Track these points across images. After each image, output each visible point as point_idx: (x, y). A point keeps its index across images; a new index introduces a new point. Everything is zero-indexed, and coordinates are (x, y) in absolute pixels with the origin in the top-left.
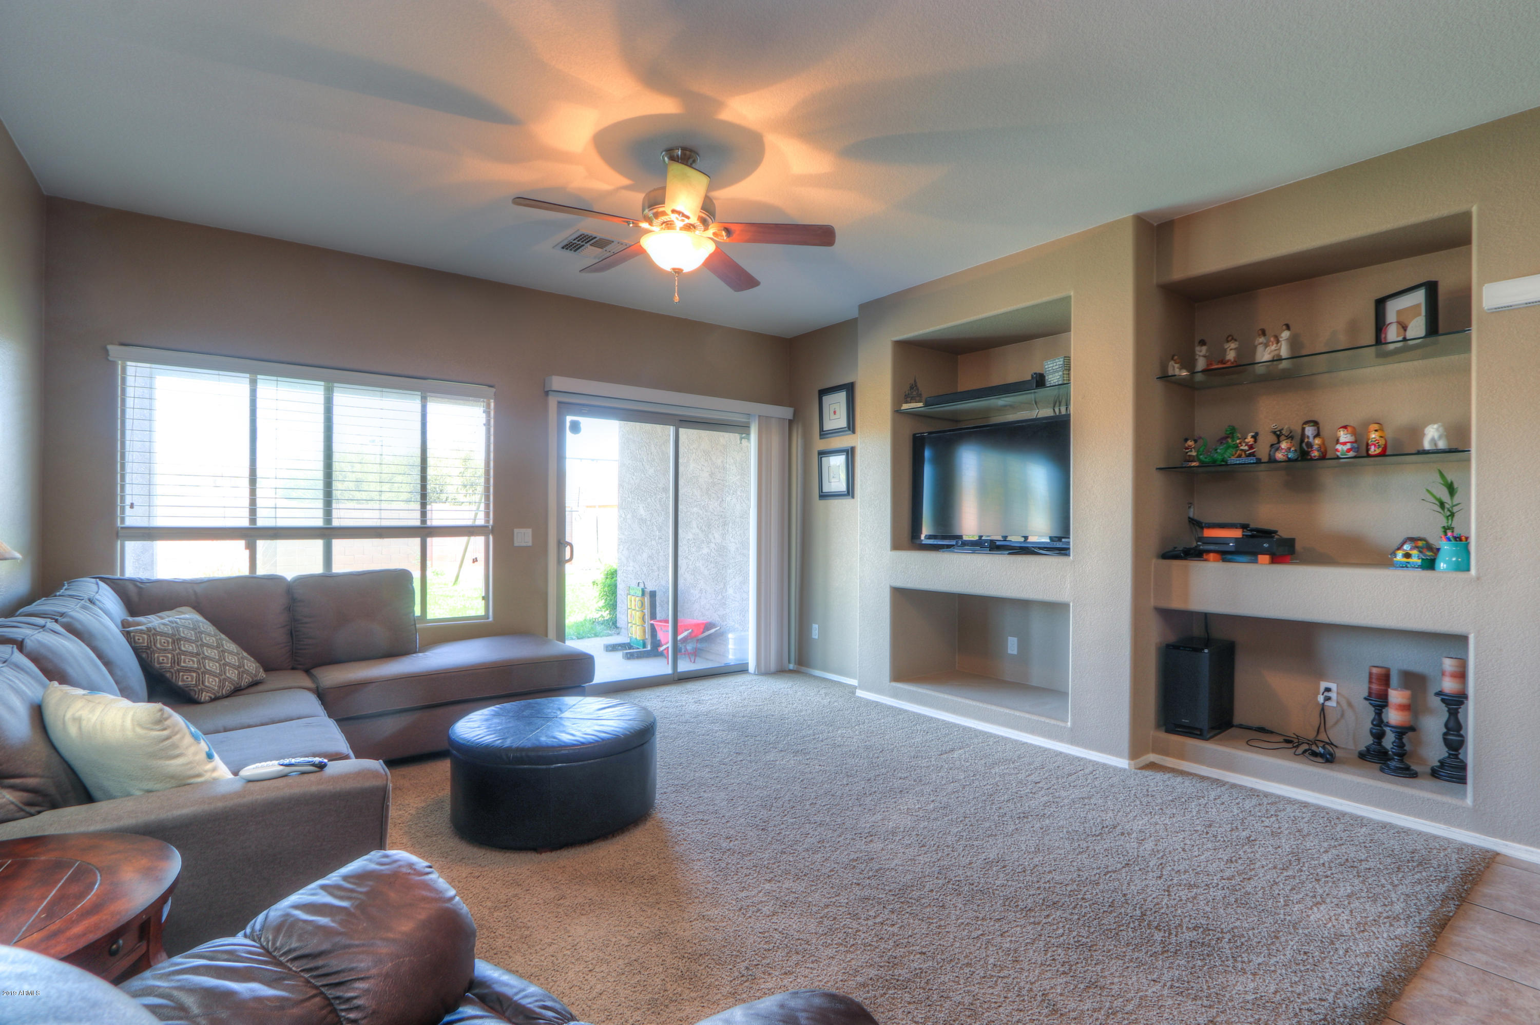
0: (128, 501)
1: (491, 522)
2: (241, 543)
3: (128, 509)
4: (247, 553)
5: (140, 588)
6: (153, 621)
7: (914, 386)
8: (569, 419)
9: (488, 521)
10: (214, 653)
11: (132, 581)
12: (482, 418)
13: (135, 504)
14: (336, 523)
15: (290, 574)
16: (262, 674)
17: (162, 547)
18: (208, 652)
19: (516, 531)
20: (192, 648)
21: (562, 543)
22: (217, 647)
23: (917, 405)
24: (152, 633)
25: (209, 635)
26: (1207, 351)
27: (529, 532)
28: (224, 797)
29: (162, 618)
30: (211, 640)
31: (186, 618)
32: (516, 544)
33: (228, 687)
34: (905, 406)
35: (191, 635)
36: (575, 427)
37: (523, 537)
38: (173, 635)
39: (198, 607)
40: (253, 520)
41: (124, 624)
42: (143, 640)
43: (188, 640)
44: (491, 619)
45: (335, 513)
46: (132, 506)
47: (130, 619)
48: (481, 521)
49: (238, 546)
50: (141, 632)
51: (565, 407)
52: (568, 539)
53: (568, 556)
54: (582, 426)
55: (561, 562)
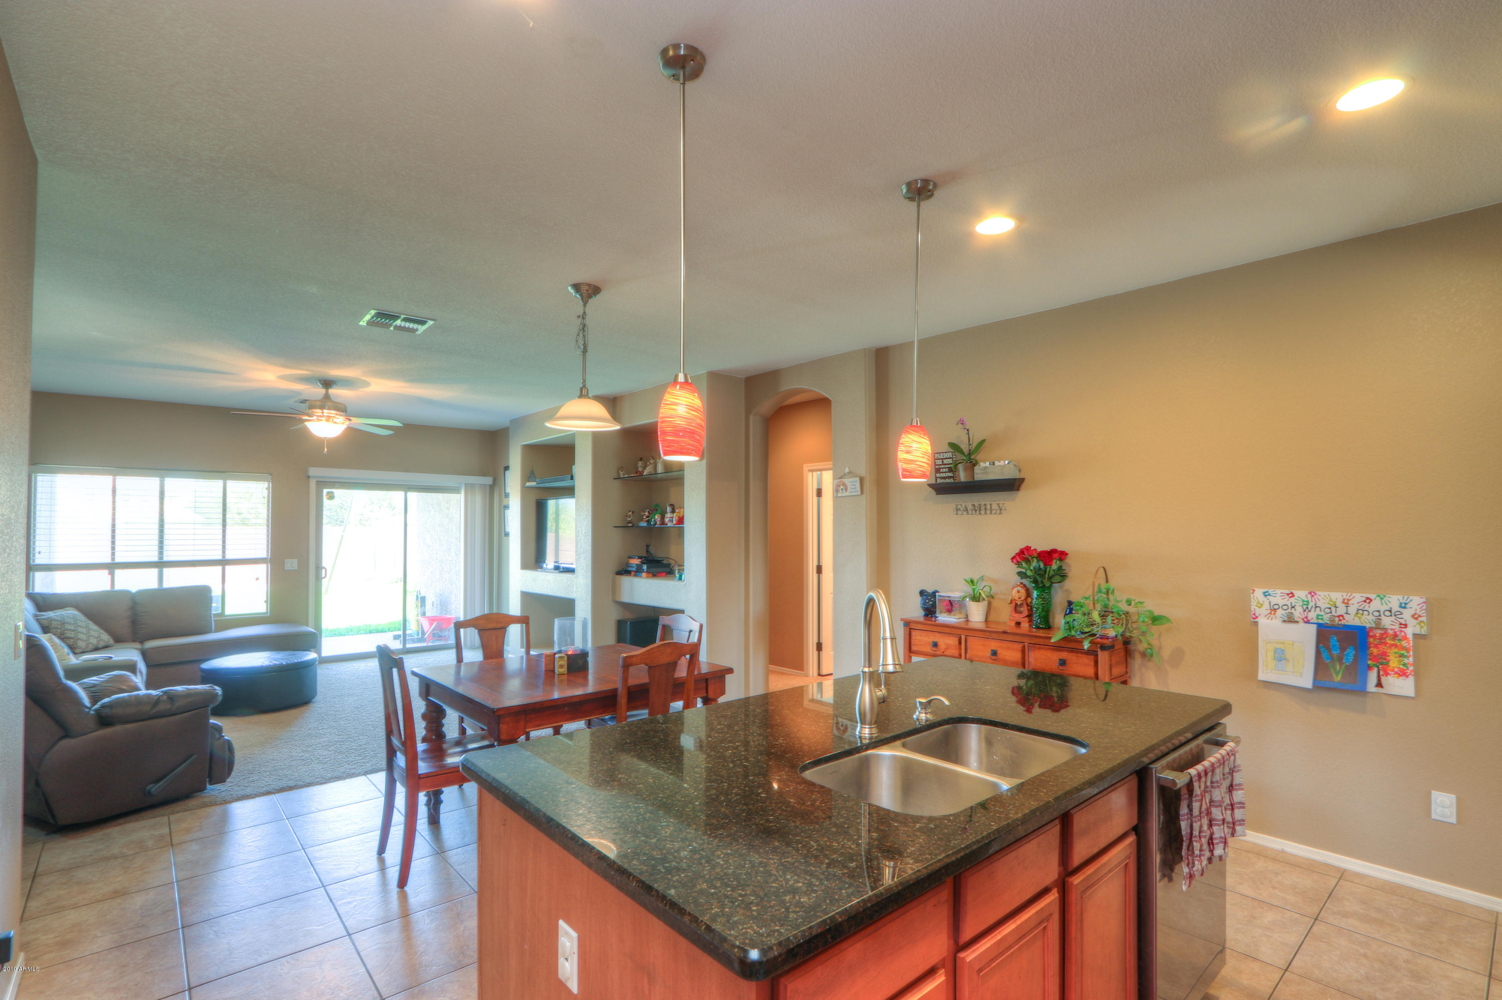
0: (37, 550)
1: (269, 556)
2: (106, 572)
3: (37, 555)
4: (109, 577)
5: (44, 598)
6: (50, 614)
7: (532, 472)
8: (325, 491)
9: (268, 555)
10: (84, 630)
11: (40, 594)
12: (265, 493)
13: (41, 551)
14: (165, 559)
15: (134, 590)
16: (111, 642)
17: (58, 575)
18: (80, 629)
19: (286, 560)
20: (72, 627)
21: (319, 567)
22: (86, 627)
23: (533, 484)
24: (50, 620)
25: (81, 621)
26: (642, 464)
27: (295, 561)
28: (73, 664)
29: (55, 613)
30: (83, 624)
31: (71, 612)
32: (286, 569)
33: (91, 647)
34: (528, 484)
35: (72, 621)
36: (331, 497)
37: (292, 564)
38: (61, 621)
39: (77, 607)
40: (113, 559)
41: (35, 616)
42: (46, 623)
43: (70, 624)
44: (268, 615)
45: (165, 553)
46: (39, 553)
47: (38, 613)
48: (264, 556)
49: (105, 573)
50: (44, 619)
51: (323, 483)
52: (324, 565)
53: (323, 575)
54: (335, 494)
55: (318, 578)
